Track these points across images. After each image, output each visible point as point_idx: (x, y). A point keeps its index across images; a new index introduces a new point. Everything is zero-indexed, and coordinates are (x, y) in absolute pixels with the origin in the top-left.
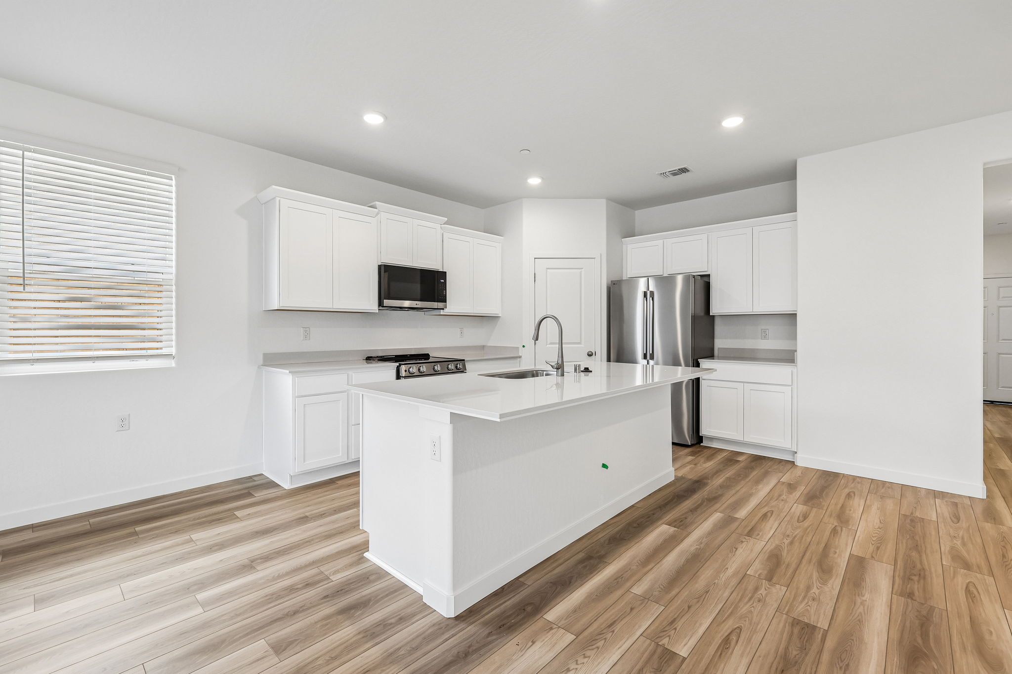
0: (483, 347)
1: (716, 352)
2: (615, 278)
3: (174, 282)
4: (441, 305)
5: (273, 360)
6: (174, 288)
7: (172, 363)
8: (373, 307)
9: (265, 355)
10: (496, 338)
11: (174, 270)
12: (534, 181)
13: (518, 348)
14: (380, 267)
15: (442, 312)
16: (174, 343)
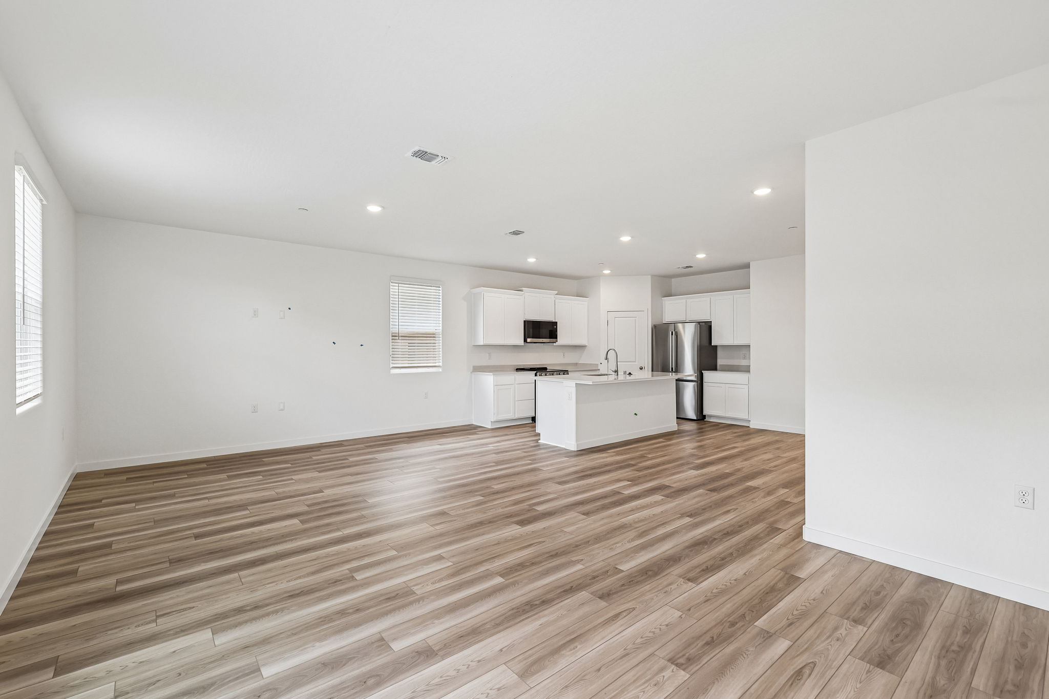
0: (577, 364)
1: (718, 367)
2: (657, 322)
3: (441, 333)
4: (554, 340)
5: (478, 369)
6: (441, 336)
7: (440, 370)
8: (521, 342)
9: (474, 367)
10: (584, 359)
11: (441, 328)
12: (607, 272)
13: (598, 364)
14: (525, 321)
15: (554, 344)
16: (441, 361)
